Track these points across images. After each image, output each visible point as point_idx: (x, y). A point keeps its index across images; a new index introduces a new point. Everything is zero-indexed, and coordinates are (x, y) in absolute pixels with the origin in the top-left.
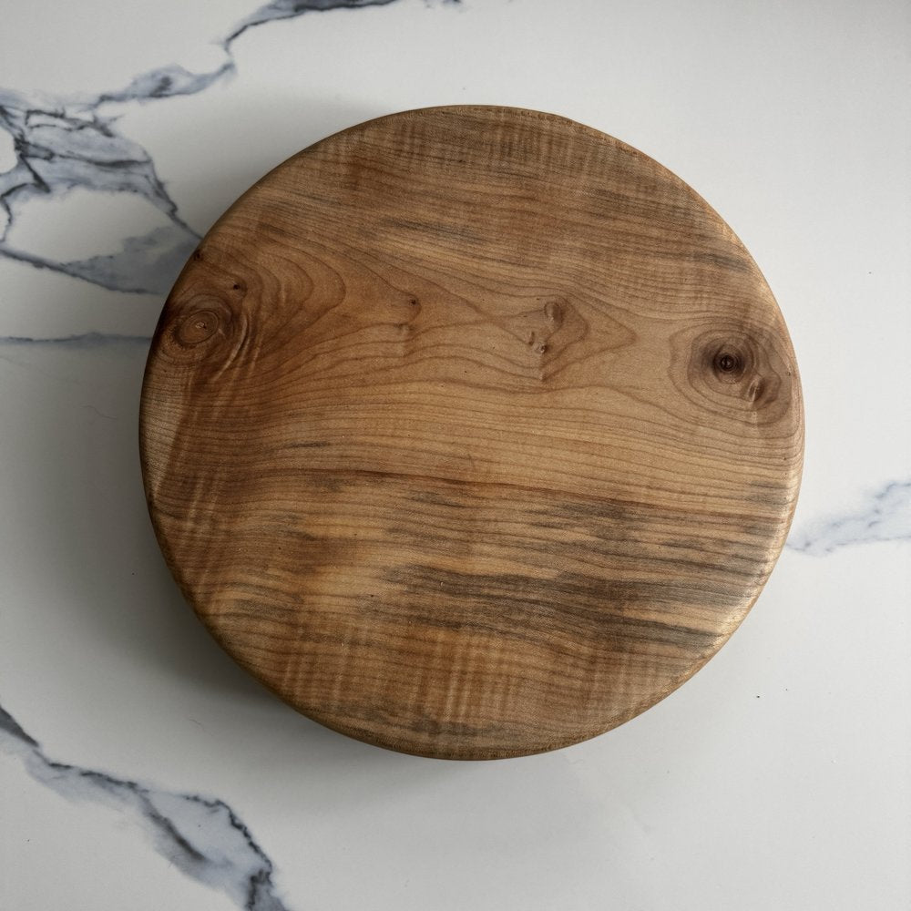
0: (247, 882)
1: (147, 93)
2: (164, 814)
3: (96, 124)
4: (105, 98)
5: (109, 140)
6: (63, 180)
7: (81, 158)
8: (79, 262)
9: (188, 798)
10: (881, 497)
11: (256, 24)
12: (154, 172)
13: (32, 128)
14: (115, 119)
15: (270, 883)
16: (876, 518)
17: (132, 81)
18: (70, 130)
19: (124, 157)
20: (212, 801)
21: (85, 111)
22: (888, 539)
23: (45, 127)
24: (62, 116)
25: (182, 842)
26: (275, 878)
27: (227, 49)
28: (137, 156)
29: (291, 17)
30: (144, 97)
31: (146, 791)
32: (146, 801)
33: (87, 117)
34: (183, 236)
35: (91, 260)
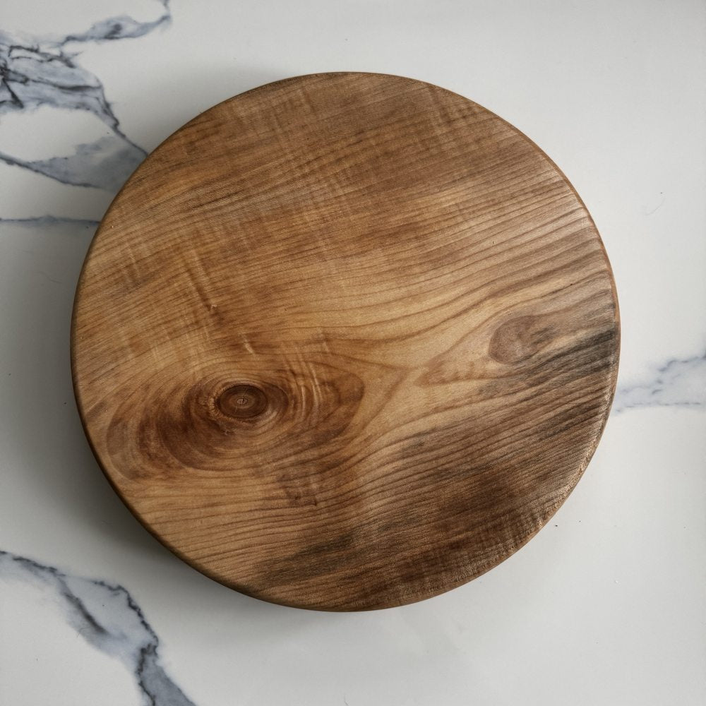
0: (138, 653)
1: (103, 36)
2: (76, 594)
3: (61, 57)
4: (70, 39)
5: (70, 70)
6: (33, 99)
7: (48, 83)
8: (41, 161)
9: (96, 583)
10: (663, 370)
12: (103, 95)
13: (13, 59)
14: (76, 55)
15: (156, 654)
16: (658, 387)
17: (91, 26)
18: (42, 61)
19: (81, 83)
20: (115, 586)
21: (55, 47)
22: (667, 405)
23: (24, 59)
24: (36, 51)
25: (89, 618)
26: (159, 651)
27: (165, 5)
28: (91, 82)
30: (100, 38)
31: (64, 575)
32: (63, 584)
33: (55, 52)
34: (122, 145)
35: (51, 160)
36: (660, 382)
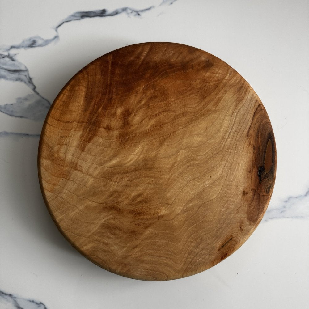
1: (28, 46)
2: (22, 306)
3: (9, 56)
4: (12, 47)
5: (13, 62)
7: (2, 68)
8: (1, 106)
9: (30, 301)
10: (286, 202)
11: (67, 22)
12: (28, 74)
14: (16, 55)
16: (284, 209)
17: (22, 41)
19: (18, 69)
20: (39, 302)
21: (5, 51)
22: (288, 218)
27: (56, 31)
28: (23, 68)
29: (80, 19)
30: (26, 47)
31: (16, 298)
32: (16, 301)
33: (6, 54)
34: (37, 98)
35: (5, 105)
36: (285, 207)
